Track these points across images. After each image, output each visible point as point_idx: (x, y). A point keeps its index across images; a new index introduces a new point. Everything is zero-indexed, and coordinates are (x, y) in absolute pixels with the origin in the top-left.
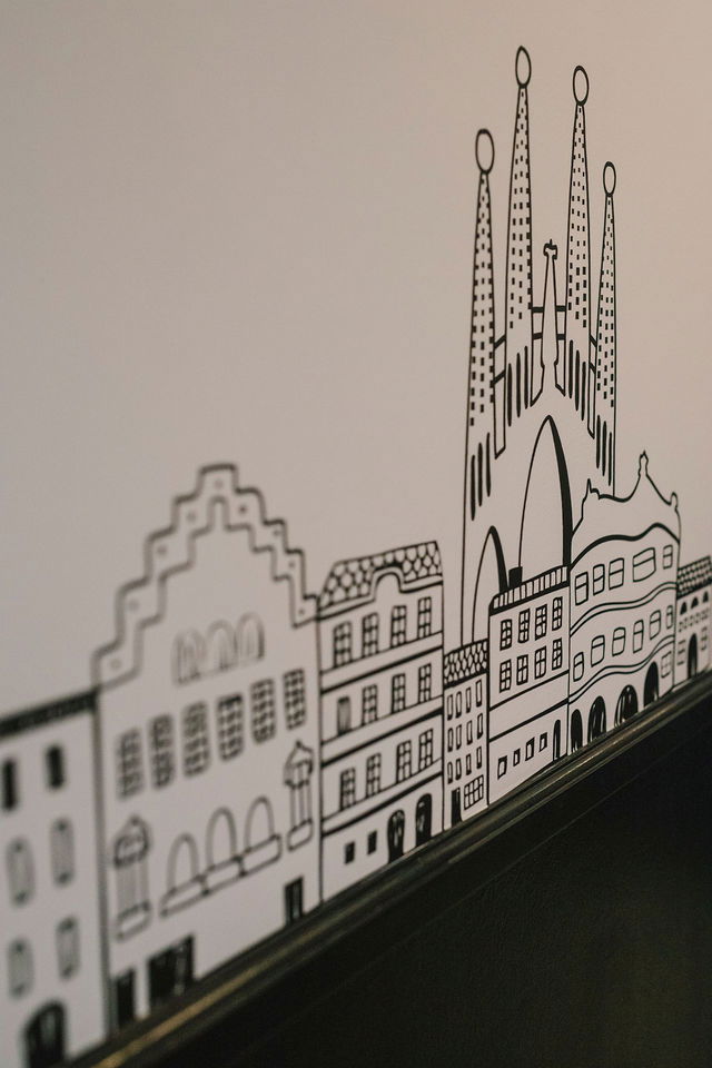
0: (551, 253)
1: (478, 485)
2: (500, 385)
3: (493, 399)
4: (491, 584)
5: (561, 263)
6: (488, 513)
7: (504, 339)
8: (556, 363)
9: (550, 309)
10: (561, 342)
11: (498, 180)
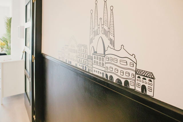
0: (101, 19)
1: (91, 42)
2: (94, 33)
3: (93, 34)
4: (93, 52)
5: (102, 20)
6: (92, 45)
7: (94, 28)
8: (102, 31)
9: (101, 25)
10: (103, 29)
11: (93, 14)
